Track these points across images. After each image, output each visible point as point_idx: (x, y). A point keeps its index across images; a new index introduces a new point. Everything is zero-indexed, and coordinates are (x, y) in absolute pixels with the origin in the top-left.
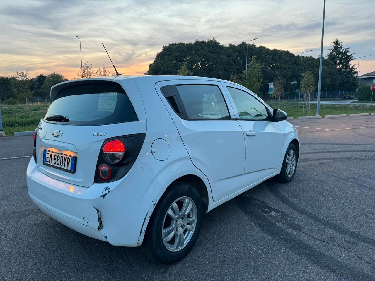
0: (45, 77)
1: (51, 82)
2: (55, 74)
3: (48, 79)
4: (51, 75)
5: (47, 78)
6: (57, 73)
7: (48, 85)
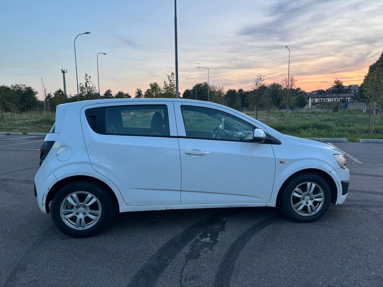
0: (266, 87)
1: (270, 91)
2: (275, 84)
3: (269, 89)
4: (271, 85)
5: (267, 88)
6: (277, 83)
7: (267, 94)
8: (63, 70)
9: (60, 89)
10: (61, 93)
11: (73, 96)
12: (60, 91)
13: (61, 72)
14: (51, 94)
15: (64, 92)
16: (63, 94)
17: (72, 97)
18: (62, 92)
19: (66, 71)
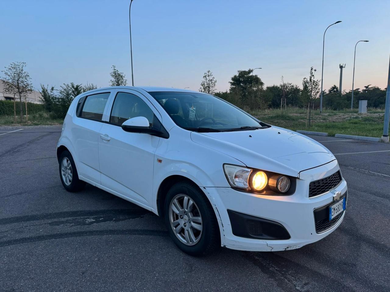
8: (341, 65)
9: (335, 85)
10: (335, 90)
11: (348, 92)
12: (335, 87)
13: (339, 67)
14: (325, 91)
15: (339, 88)
16: (337, 90)
17: (346, 93)
18: (337, 88)
19: (344, 66)
